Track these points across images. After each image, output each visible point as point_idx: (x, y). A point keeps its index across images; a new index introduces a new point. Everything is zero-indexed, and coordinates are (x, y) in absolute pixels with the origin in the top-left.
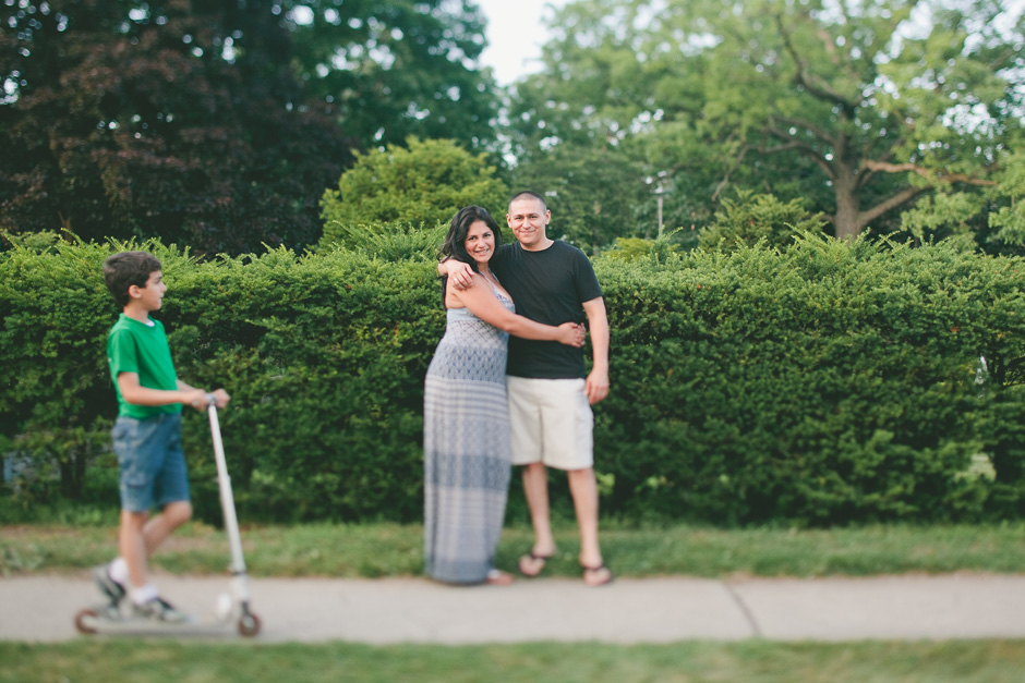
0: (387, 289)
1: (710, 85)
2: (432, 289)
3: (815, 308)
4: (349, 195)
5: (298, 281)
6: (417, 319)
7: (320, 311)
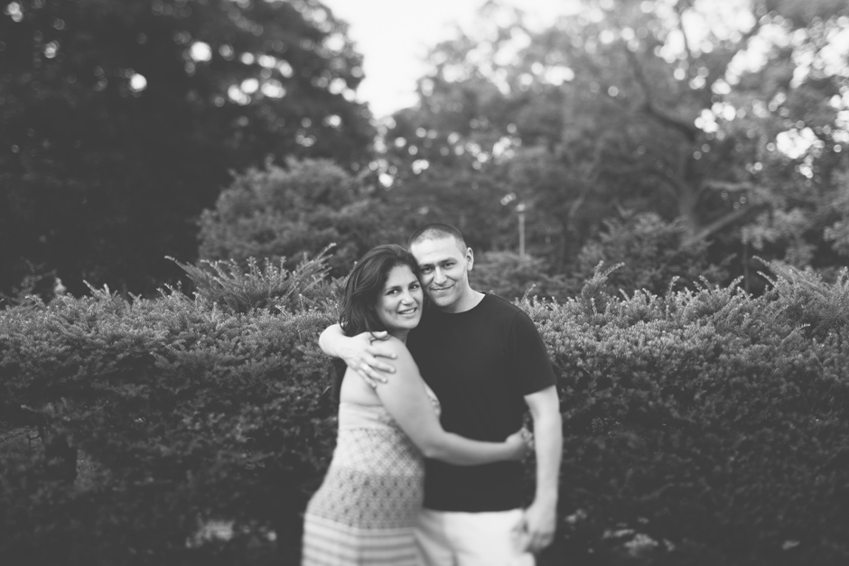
0: (228, 356)
1: (567, 112)
2: (292, 356)
3: (832, 380)
4: (226, 215)
5: (100, 347)
6: (269, 401)
7: (132, 391)
